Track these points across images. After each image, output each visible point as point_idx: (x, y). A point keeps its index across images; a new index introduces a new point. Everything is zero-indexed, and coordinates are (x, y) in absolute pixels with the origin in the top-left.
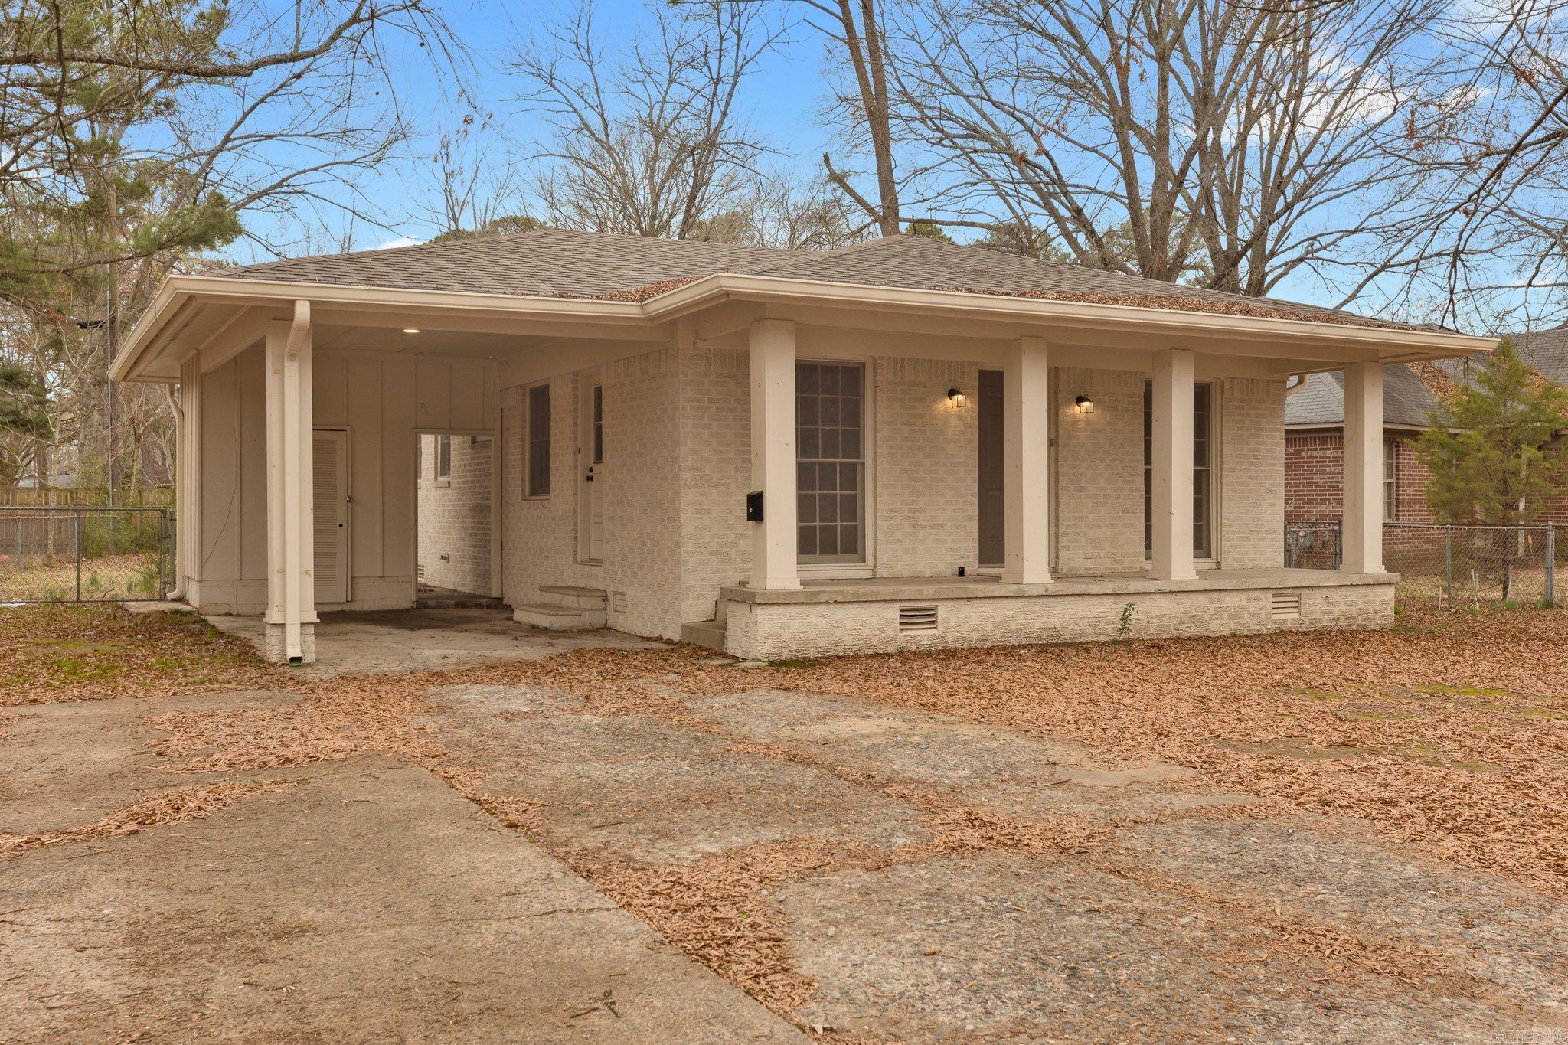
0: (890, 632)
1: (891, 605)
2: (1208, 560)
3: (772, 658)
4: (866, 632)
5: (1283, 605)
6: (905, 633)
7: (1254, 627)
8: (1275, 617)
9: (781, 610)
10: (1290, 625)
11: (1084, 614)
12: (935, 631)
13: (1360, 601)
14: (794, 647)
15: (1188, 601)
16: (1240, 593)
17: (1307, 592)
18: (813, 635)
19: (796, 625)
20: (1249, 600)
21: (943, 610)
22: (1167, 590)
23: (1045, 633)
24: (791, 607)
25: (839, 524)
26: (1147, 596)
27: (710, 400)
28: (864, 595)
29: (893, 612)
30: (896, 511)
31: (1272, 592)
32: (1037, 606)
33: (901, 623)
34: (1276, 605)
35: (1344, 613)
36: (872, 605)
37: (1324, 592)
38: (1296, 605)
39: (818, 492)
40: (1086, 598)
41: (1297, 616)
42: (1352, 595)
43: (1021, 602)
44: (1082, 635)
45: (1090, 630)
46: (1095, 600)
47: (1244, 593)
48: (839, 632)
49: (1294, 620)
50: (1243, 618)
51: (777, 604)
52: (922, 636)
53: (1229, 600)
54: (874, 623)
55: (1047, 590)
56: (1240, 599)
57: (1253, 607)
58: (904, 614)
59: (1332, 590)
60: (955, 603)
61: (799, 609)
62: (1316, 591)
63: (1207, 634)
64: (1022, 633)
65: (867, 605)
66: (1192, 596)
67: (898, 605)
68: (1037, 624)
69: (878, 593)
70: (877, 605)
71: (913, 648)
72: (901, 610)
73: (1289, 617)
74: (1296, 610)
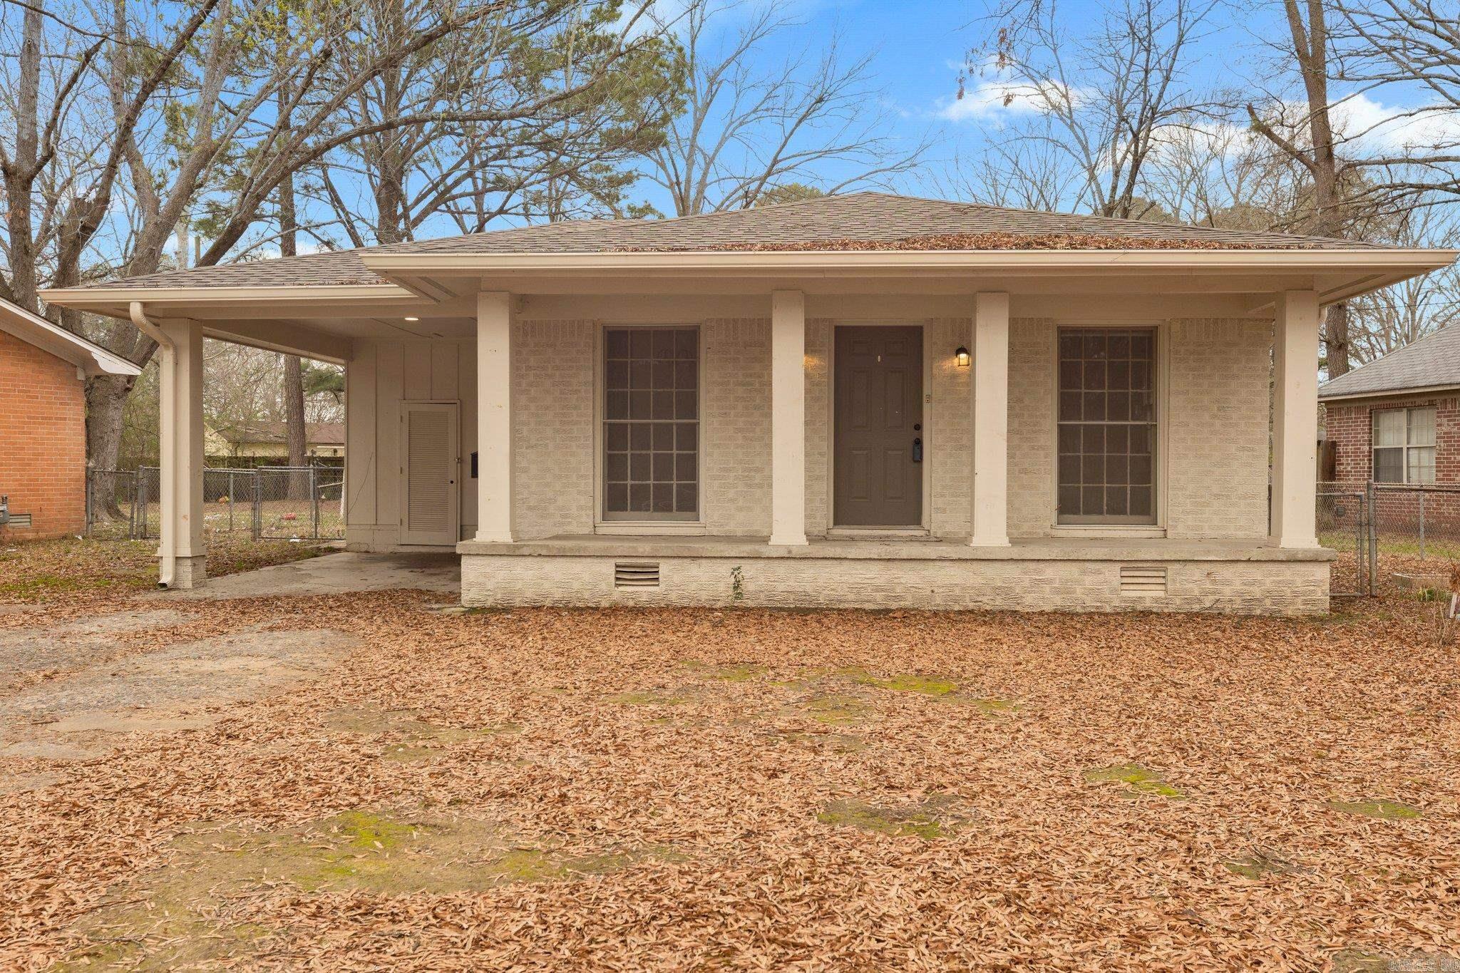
0: (603, 586)
1: (607, 560)
2: (1153, 528)
3: (475, 605)
4: (576, 585)
5: (1141, 580)
6: (621, 588)
7: (1091, 604)
8: (1125, 594)
9: (486, 560)
10: (1148, 604)
11: (844, 578)
12: (656, 588)
13: (1268, 581)
14: (499, 596)
15: (990, 571)
16: (1069, 564)
17: (1177, 566)
18: (519, 586)
19: (501, 575)
20: (1084, 572)
21: (665, 568)
22: (955, 557)
23: (792, 597)
24: (497, 558)
25: (675, 482)
26: (931, 564)
27: (529, 368)
28: (571, 549)
29: (608, 568)
30: (727, 470)
31: (1119, 565)
32: (781, 569)
33: (617, 579)
34: (1125, 580)
35: (1240, 594)
36: (583, 560)
37: (1207, 567)
38: (1162, 581)
39: (652, 452)
40: (846, 563)
41: (1162, 594)
42: (1256, 573)
43: (761, 564)
44: (840, 601)
45: (851, 597)
46: (858, 565)
47: (1078, 564)
48: (547, 585)
49: (1156, 600)
50: (1074, 592)
51: (478, 555)
52: (642, 593)
53: (1049, 571)
54: (586, 577)
55: (790, 552)
56: (1073, 570)
57: (1089, 581)
58: (620, 570)
59: (1218, 565)
60: (680, 561)
61: (505, 561)
62: (1190, 566)
63: (1018, 608)
64: (762, 596)
65: (578, 560)
66: (998, 565)
67: (613, 561)
68: (781, 587)
69: (585, 548)
70: (589, 560)
71: (631, 603)
72: (617, 566)
73: (1149, 595)
74: (1162, 587)
